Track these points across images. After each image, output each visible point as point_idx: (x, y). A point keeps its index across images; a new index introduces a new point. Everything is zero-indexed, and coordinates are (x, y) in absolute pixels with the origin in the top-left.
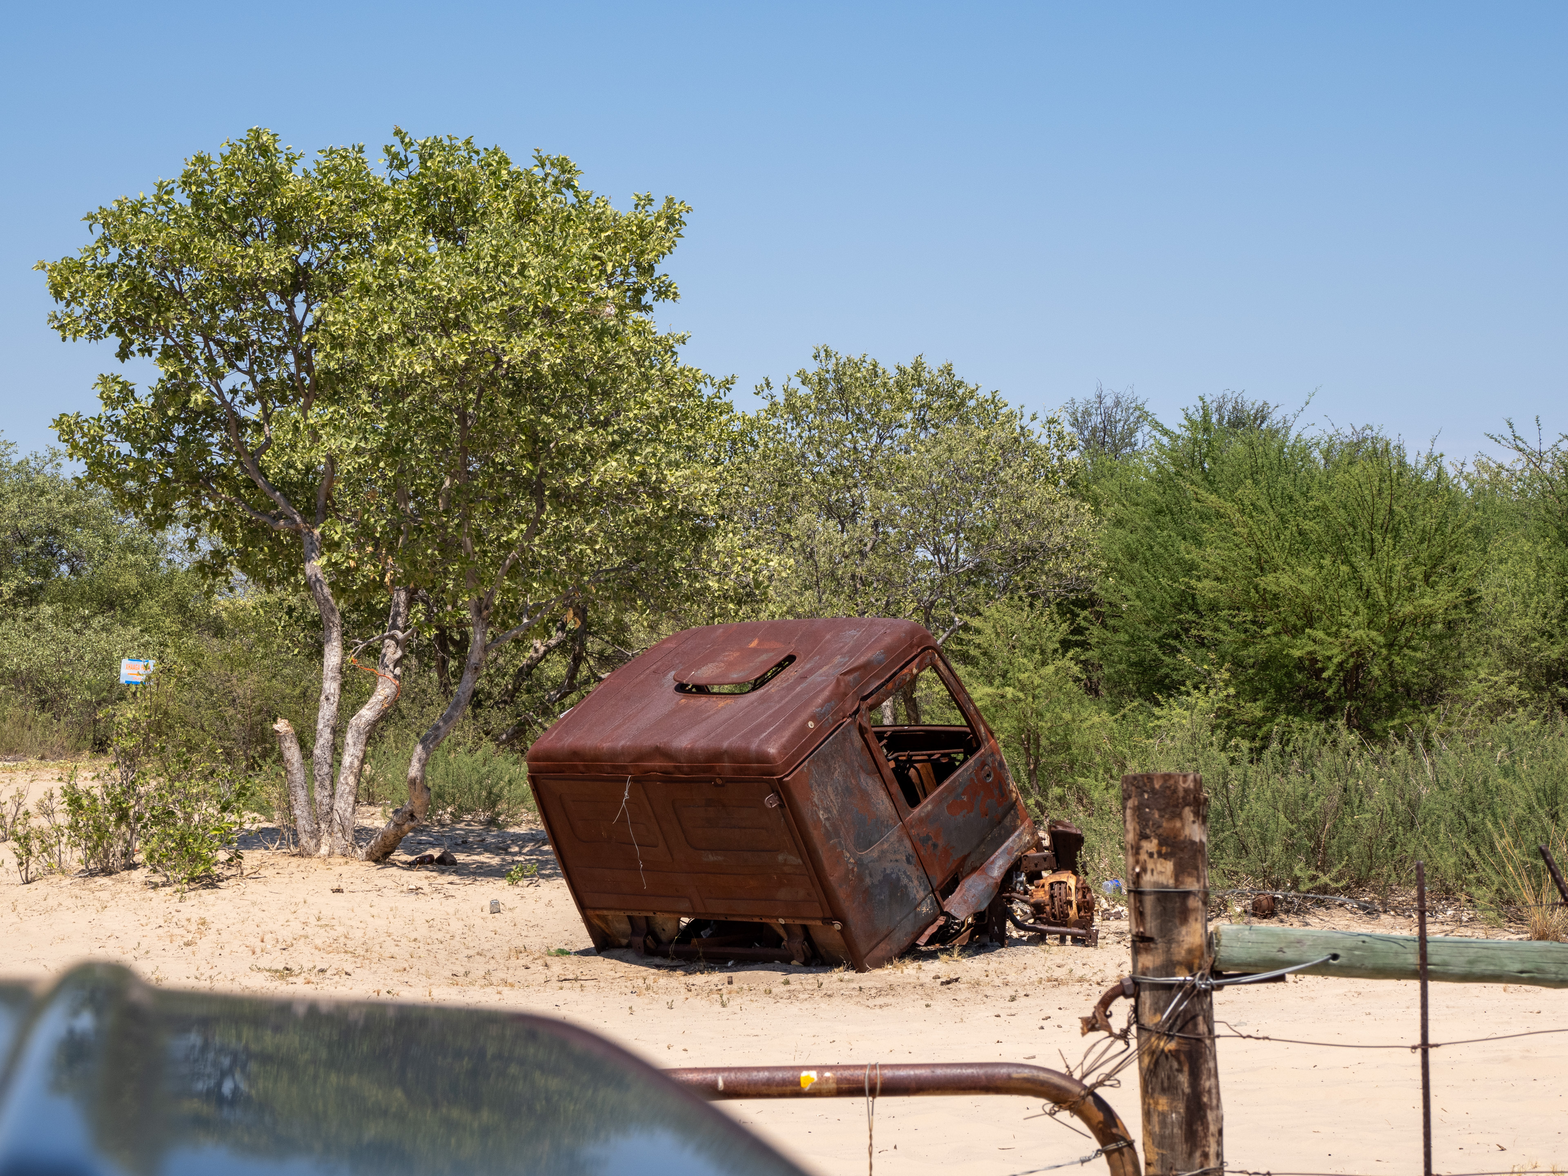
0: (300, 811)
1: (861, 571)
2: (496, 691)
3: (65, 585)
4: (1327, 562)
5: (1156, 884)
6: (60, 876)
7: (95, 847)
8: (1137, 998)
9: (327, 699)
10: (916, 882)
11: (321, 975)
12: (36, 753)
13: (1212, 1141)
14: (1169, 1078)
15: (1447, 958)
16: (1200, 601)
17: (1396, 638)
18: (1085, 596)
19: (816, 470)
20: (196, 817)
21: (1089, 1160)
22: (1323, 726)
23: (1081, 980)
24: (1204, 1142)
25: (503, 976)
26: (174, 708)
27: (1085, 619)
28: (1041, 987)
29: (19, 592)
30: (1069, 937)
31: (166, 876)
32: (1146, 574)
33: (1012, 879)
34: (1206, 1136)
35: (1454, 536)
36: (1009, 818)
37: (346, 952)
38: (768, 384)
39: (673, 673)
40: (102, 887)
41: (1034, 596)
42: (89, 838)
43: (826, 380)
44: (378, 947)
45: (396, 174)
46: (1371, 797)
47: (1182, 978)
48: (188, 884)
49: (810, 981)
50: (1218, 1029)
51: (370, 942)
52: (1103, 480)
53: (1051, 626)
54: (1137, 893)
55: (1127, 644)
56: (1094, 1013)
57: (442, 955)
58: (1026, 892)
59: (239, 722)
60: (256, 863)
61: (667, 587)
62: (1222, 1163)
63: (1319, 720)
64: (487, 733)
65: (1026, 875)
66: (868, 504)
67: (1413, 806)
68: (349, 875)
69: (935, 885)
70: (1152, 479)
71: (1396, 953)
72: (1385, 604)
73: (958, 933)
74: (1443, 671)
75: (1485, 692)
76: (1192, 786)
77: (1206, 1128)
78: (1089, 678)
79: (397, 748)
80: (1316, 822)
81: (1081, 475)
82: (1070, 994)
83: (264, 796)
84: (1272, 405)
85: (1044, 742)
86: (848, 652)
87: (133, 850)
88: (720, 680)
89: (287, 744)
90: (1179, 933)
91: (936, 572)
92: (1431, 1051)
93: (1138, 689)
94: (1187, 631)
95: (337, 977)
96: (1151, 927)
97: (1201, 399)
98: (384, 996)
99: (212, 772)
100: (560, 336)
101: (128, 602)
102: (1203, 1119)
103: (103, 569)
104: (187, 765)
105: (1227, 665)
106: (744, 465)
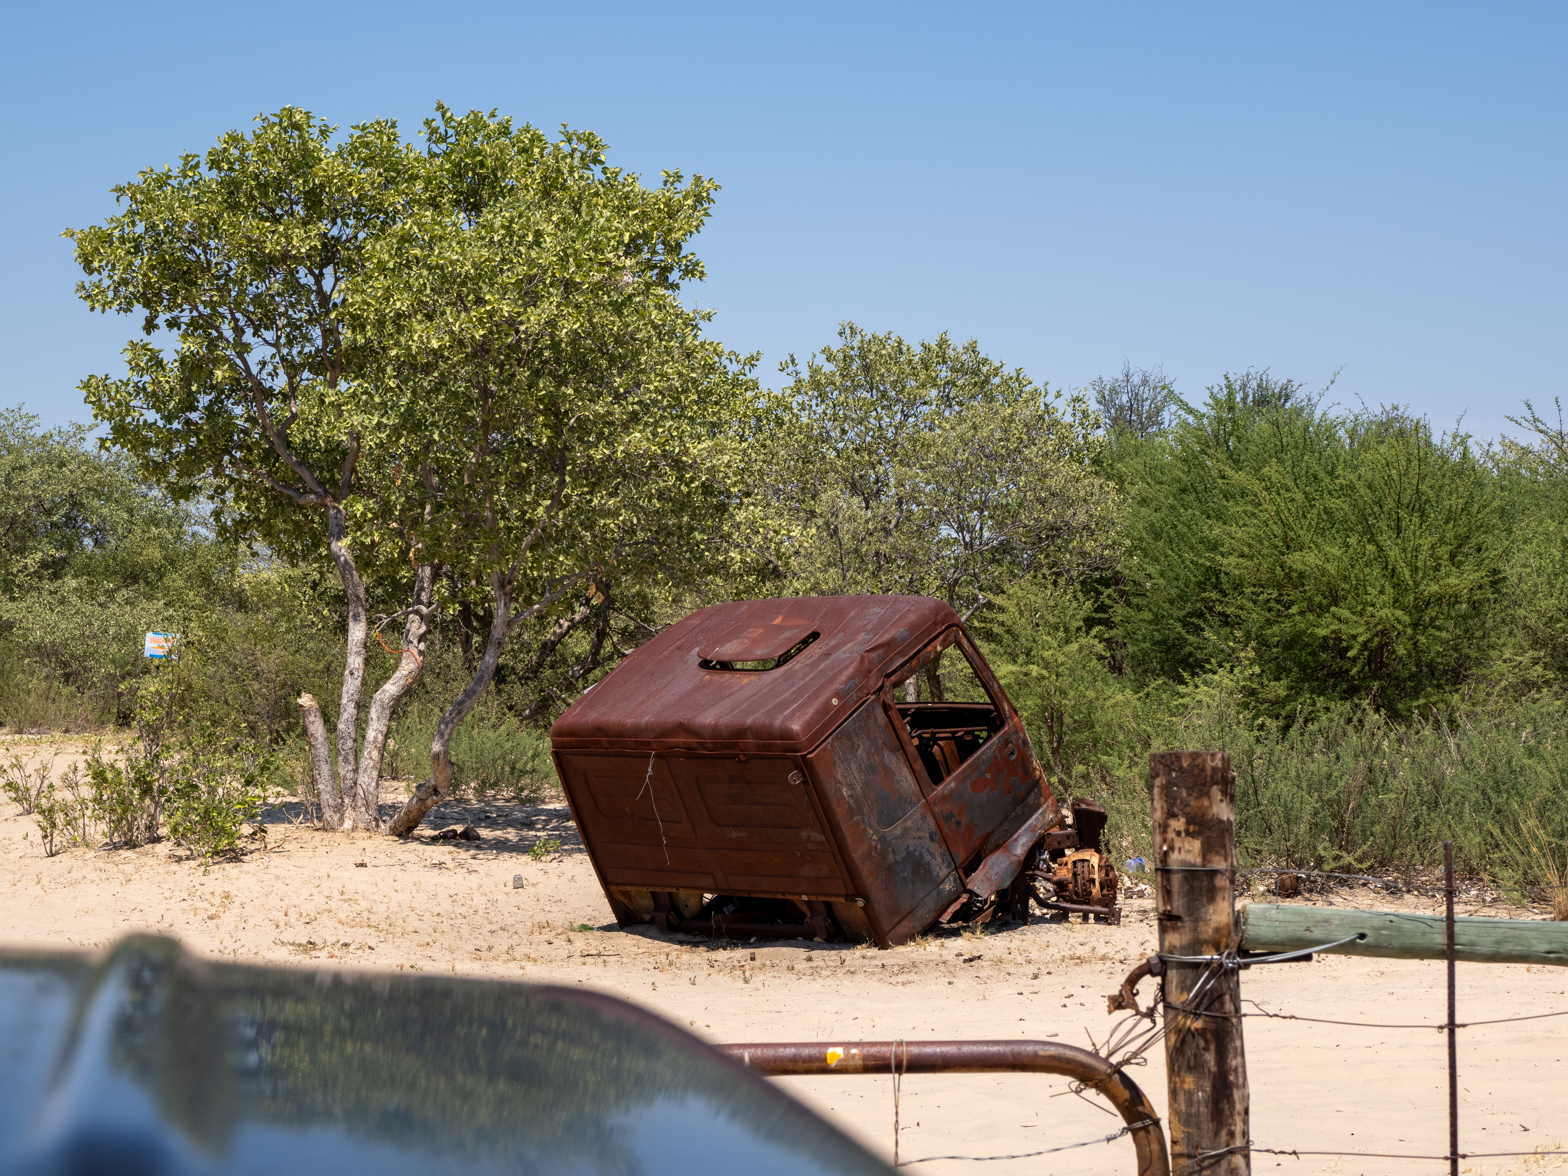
0: (324, 786)
1: (884, 548)
2: (520, 666)
3: (90, 558)
4: (1353, 540)
5: (1184, 862)
6: (83, 849)
7: (120, 820)
8: (1164, 976)
9: (352, 674)
10: (939, 860)
11: (345, 949)
12: (60, 726)
13: (1238, 1120)
14: (1195, 1057)
15: (1474, 938)
16: (1223, 578)
17: (1420, 619)
18: (1109, 574)
19: (840, 446)
20: (220, 791)
21: (1115, 1138)
22: (1348, 704)
23: (1104, 958)
24: (1230, 1121)
25: (526, 951)
26: (197, 682)
27: (1109, 596)
28: (1064, 964)
29: (44, 565)
30: (1092, 916)
31: (190, 849)
32: (1170, 552)
33: (1035, 856)
34: (1232, 1115)
35: (1480, 516)
36: (1032, 796)
37: (369, 926)
38: (793, 361)
39: (697, 649)
40: (127, 862)
41: (1058, 574)
42: (113, 811)
43: (851, 357)
44: (401, 921)
46: (1395, 777)
47: (1209, 957)
48: (212, 857)
49: (833, 958)
50: (1245, 1008)
51: (393, 917)
52: (1127, 459)
53: (1075, 604)
54: (1164, 871)
55: (1151, 622)
56: (1121, 992)
57: (465, 930)
58: (1049, 870)
59: (264, 696)
60: (279, 837)
61: (689, 560)
62: (1248, 1142)
63: (1345, 699)
64: (510, 708)
65: (1050, 853)
66: (892, 482)
67: (1437, 786)
68: (373, 849)
69: (958, 862)
70: (1177, 458)
71: (1424, 933)
72: (1411, 583)
73: (981, 911)
74: (1468, 650)
75: (1509, 671)
76: (1220, 765)
77: (1232, 1106)
78: (1113, 657)
79: (421, 723)
80: (1339, 801)
81: (1106, 453)
82: (1093, 972)
83: (288, 770)
84: (1296, 384)
85: (1067, 720)
86: (873, 629)
87: (157, 824)
88: (744, 657)
89: (311, 719)
90: (1207, 912)
91: (959, 550)
92: (1458, 1031)
93: (1162, 668)
94: (1210, 609)
95: (360, 951)
96: (1178, 905)
97: (1227, 378)
98: (407, 969)
99: (236, 746)
100: (577, 306)
101: (151, 576)
102: (1230, 1098)
103: (127, 543)
104: (211, 739)
105: (1253, 644)
106: (768, 442)
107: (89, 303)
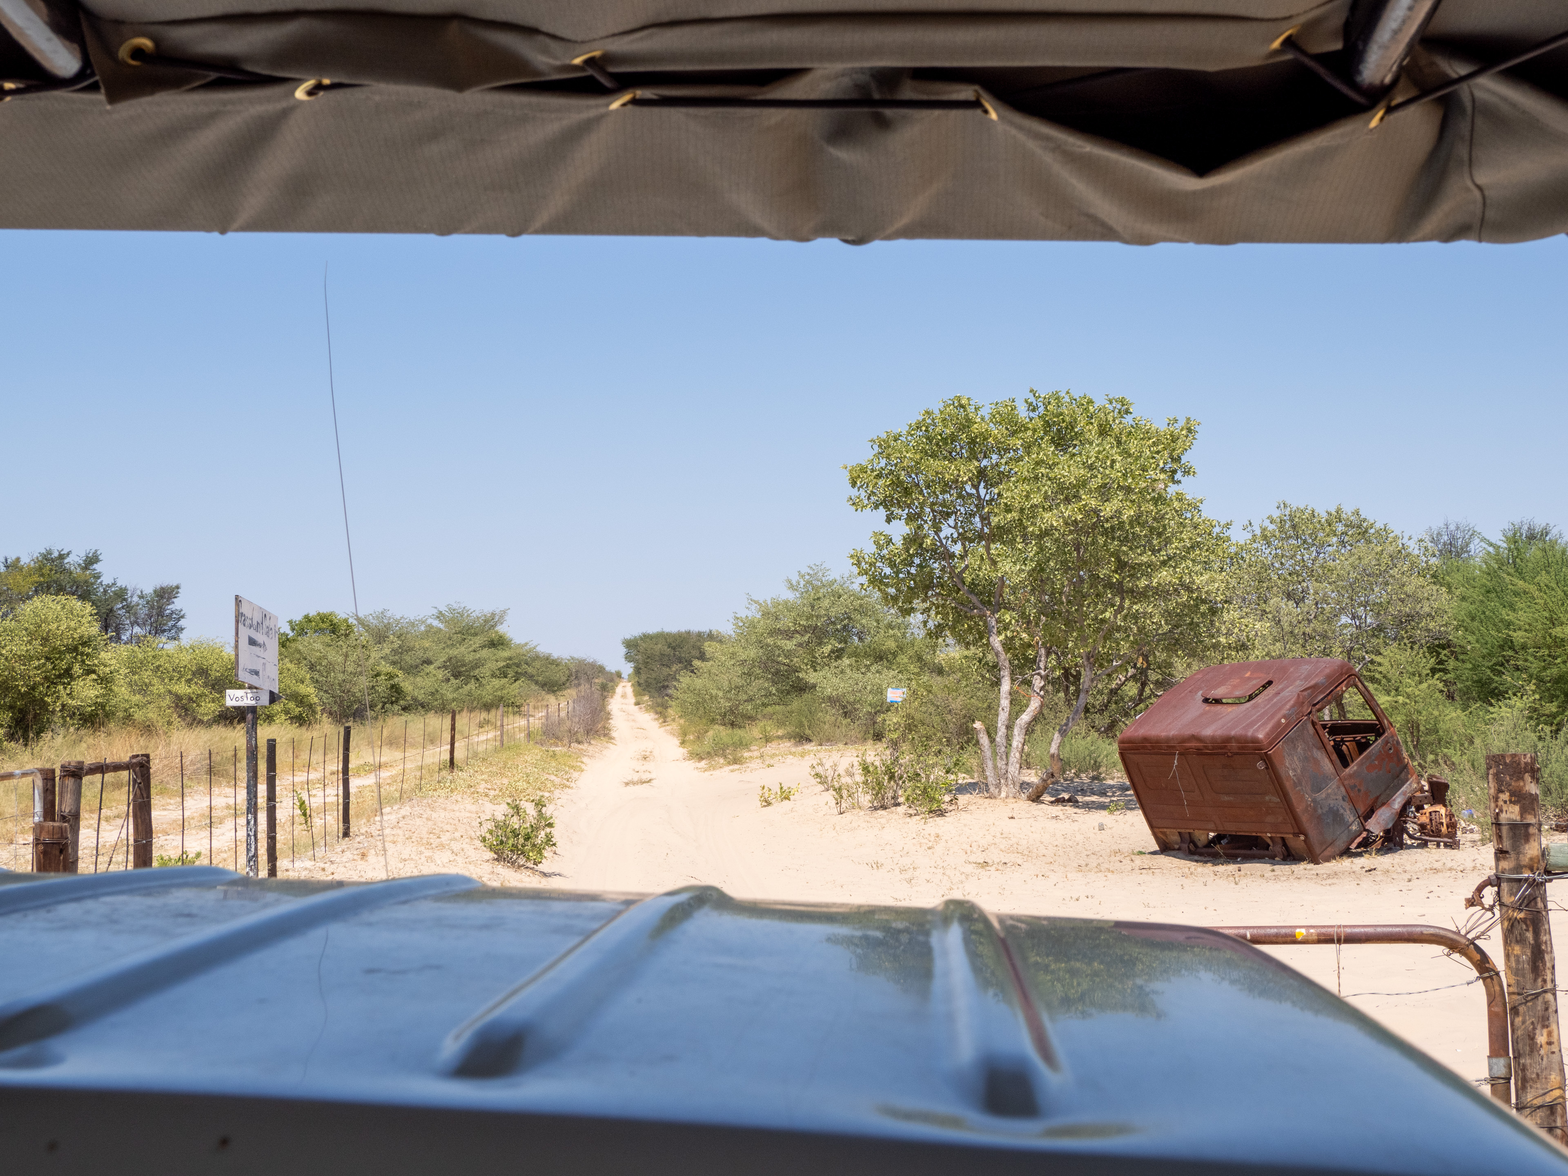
0: (989, 773)
1: (1308, 630)
2: (1098, 703)
3: (857, 648)
5: (1509, 819)
6: (858, 810)
7: (877, 794)
8: (1499, 886)
9: (1003, 709)
10: (1348, 812)
11: (1005, 866)
12: (843, 741)
13: (1548, 972)
14: (1520, 935)
16: (1515, 644)
18: (1444, 642)
19: (1280, 572)
20: (932, 777)
21: (1472, 982)
23: (1450, 869)
24: (1543, 973)
25: (1107, 866)
26: (918, 716)
27: (1445, 655)
28: (1427, 873)
29: (832, 651)
30: (1442, 844)
31: (916, 810)
32: (1482, 628)
33: (1406, 809)
34: (1544, 969)
36: (1403, 774)
37: (1018, 853)
38: (1251, 524)
39: (1201, 692)
40: (882, 817)
41: (1414, 643)
42: (874, 789)
43: (1285, 521)
44: (1036, 850)
45: (1032, 415)
47: (1527, 875)
48: (928, 814)
49: (1287, 870)
50: (1550, 906)
52: (1452, 574)
53: (1424, 660)
54: (1498, 825)
55: (1471, 670)
56: (1473, 896)
58: (1415, 817)
59: (954, 723)
60: (965, 802)
61: (1196, 643)
62: (1555, 985)
64: (1093, 727)
65: (1415, 807)
66: (1312, 591)
68: (1018, 809)
69: (1360, 813)
70: (1484, 572)
73: (1374, 841)
76: (1529, 761)
77: (1544, 964)
78: (1448, 691)
79: (1043, 736)
81: (1439, 571)
83: (969, 764)
84: (1552, 525)
85: (1422, 728)
86: (1304, 678)
87: (898, 796)
88: (1228, 696)
89: (981, 735)
90: (1524, 848)
91: (1353, 630)
93: (1479, 696)
94: (1508, 661)
95: (1013, 867)
96: (1507, 845)
97: (1512, 524)
99: (940, 752)
100: (1133, 501)
101: (890, 656)
102: (1543, 959)
103: (876, 638)
104: (926, 747)
105: (1534, 681)
106: (1238, 571)
107: (854, 508)
